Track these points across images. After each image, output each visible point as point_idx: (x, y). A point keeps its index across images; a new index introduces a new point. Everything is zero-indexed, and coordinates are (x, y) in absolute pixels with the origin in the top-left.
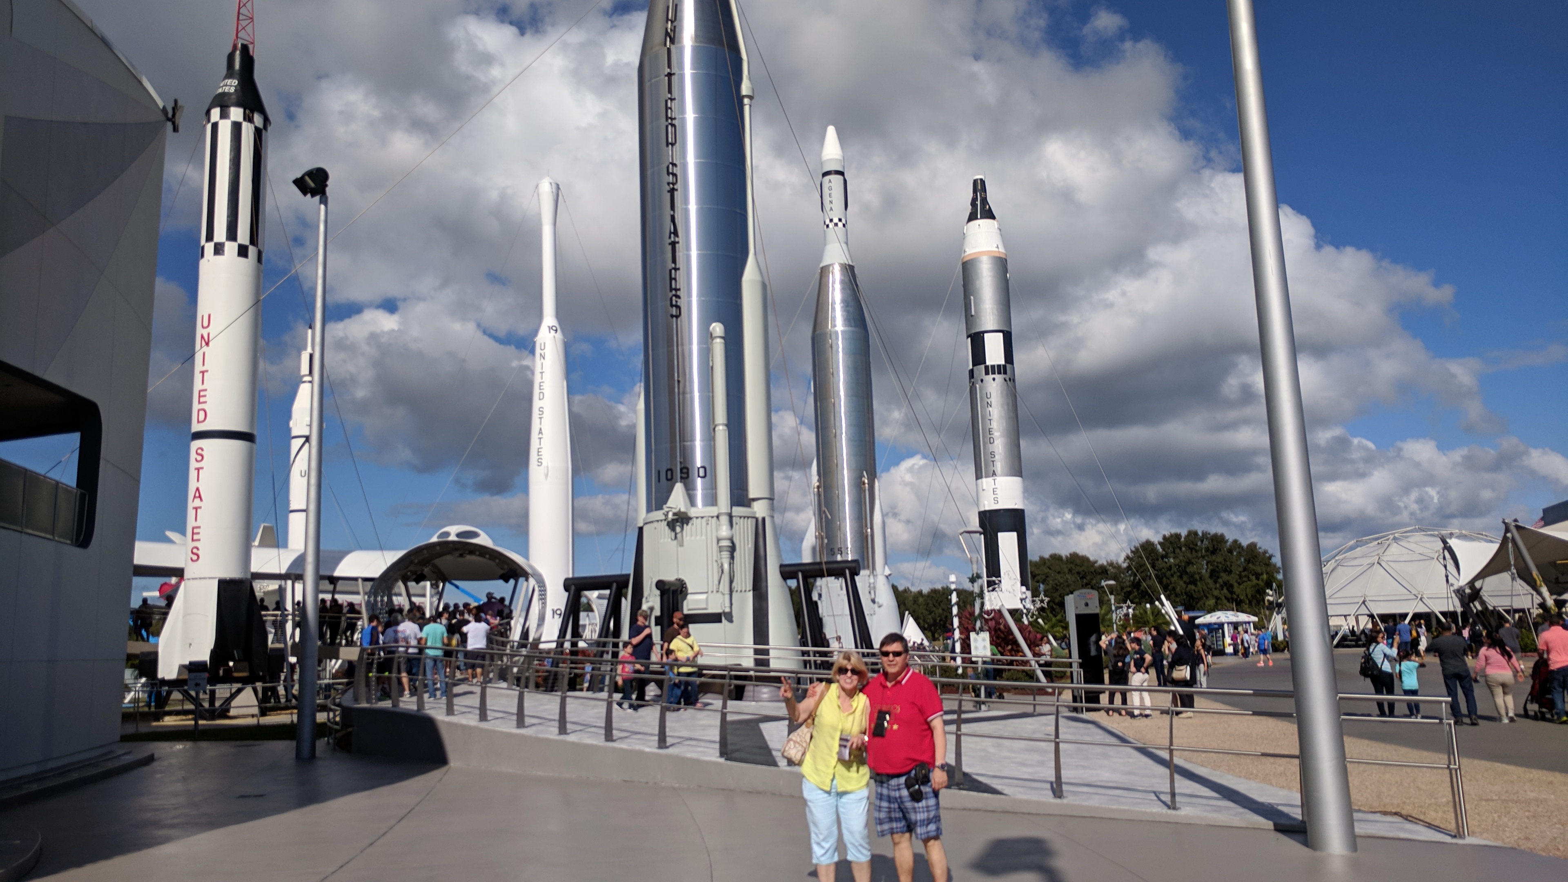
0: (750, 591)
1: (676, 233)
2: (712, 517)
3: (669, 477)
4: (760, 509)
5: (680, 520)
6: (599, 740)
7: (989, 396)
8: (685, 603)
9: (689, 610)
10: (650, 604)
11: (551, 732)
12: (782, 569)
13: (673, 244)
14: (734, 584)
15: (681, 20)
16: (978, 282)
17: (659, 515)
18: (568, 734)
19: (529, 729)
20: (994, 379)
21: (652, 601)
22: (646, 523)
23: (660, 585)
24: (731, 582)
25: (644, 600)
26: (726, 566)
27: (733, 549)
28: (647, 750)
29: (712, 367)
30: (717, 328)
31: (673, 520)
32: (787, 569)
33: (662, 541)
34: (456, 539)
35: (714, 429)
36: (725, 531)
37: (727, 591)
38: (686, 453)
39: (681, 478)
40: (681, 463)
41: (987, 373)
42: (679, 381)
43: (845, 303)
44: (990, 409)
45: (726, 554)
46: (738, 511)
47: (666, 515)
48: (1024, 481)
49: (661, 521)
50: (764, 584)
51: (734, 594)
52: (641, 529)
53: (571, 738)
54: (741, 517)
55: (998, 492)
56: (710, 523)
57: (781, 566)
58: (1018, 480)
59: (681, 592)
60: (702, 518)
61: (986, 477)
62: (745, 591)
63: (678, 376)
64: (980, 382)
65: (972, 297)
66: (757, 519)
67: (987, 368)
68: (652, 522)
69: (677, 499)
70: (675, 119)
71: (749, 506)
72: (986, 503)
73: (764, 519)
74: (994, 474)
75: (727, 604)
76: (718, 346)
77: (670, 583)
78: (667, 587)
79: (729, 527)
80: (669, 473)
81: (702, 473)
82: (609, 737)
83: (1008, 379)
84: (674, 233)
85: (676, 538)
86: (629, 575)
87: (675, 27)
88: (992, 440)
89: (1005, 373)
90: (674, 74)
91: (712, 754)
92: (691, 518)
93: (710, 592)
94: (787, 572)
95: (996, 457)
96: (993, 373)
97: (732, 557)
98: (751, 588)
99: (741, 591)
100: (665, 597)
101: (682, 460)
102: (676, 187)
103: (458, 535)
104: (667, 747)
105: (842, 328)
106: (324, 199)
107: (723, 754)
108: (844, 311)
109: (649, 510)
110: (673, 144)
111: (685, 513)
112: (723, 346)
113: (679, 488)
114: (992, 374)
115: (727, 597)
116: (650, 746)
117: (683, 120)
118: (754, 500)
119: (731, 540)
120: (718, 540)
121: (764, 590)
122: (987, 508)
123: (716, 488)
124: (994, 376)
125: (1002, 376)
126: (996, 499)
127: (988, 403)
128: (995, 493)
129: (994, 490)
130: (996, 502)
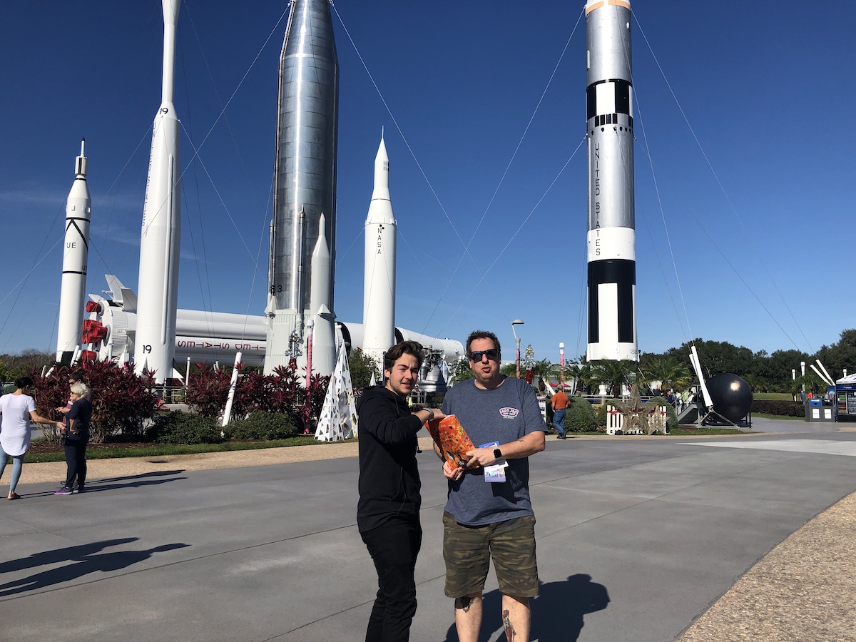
7: (597, 148)
20: (603, 130)
44: (598, 160)
48: (635, 234)
55: (600, 243)
58: (629, 231)
61: (591, 229)
64: (590, 134)
65: (588, 52)
67: (597, 118)
72: (595, 254)
74: (598, 225)
88: (598, 191)
89: (615, 122)
95: (601, 207)
96: (603, 123)
122: (591, 261)
124: (603, 126)
125: (612, 125)
126: (598, 250)
127: (596, 154)
128: (597, 244)
129: (598, 241)
130: (598, 253)
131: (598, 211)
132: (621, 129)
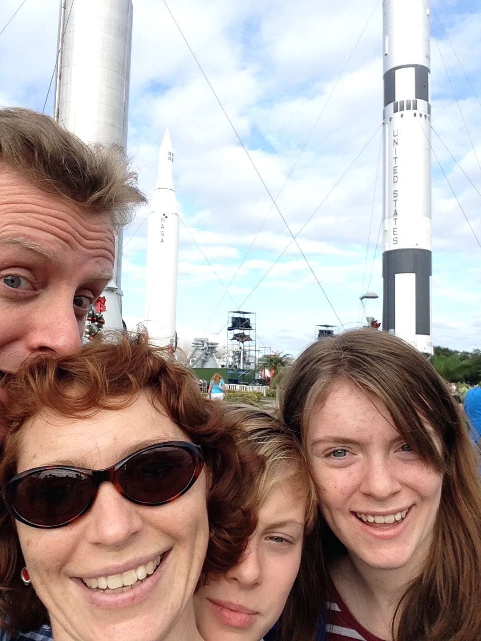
7: (397, 134)
20: (402, 116)
55: (398, 231)
58: (426, 221)
61: (388, 218)
64: (390, 121)
67: (397, 105)
72: (387, 244)
74: (396, 213)
88: (396, 178)
89: (415, 108)
96: (402, 109)
122: (386, 250)
124: (402, 112)
125: (412, 112)
126: (395, 239)
127: (394, 141)
128: (395, 233)
129: (395, 230)
130: (396, 242)
131: (396, 199)
132: (421, 115)
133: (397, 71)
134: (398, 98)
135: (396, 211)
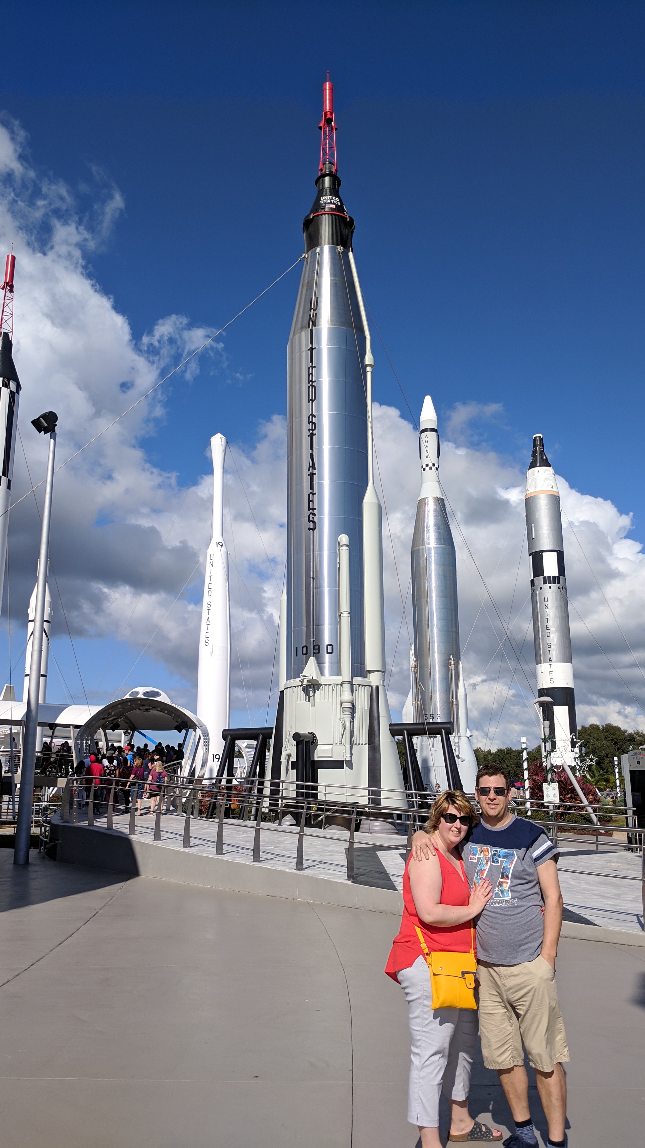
0: (366, 744)
1: (313, 467)
2: (337, 685)
3: (305, 652)
4: (374, 679)
5: (312, 686)
6: (249, 861)
7: (546, 601)
8: (316, 751)
9: (318, 758)
10: (288, 752)
11: (210, 851)
12: (391, 728)
13: (312, 475)
14: (354, 739)
15: (320, 309)
16: (537, 514)
17: (296, 682)
18: (224, 854)
19: (192, 848)
20: (550, 587)
21: (290, 749)
22: (286, 688)
23: (297, 737)
24: (352, 736)
25: (283, 748)
26: (348, 724)
27: (353, 710)
28: (287, 870)
29: (339, 568)
30: (344, 539)
31: (307, 685)
32: (396, 727)
33: (298, 702)
34: (143, 697)
35: (340, 615)
36: (347, 696)
37: (348, 744)
38: (318, 634)
39: (314, 653)
40: (314, 641)
41: (545, 583)
42: (313, 578)
43: (437, 526)
44: (547, 610)
45: (348, 715)
46: (357, 680)
47: (302, 682)
48: (573, 667)
49: (298, 686)
50: (377, 739)
51: (354, 746)
52: (282, 692)
53: (226, 857)
54: (359, 685)
55: (553, 674)
56: (335, 690)
57: (391, 725)
58: (570, 664)
59: (313, 742)
60: (330, 685)
61: (544, 663)
62: (362, 744)
63: (313, 575)
64: (539, 589)
65: (533, 525)
66: (372, 687)
67: (545, 578)
68: (291, 687)
69: (311, 670)
70: (315, 381)
71: (366, 677)
72: (544, 683)
73: (377, 687)
74: (550, 660)
75: (348, 754)
76: (344, 553)
77: (305, 736)
78: (301, 739)
79: (350, 693)
80: (305, 649)
81: (330, 650)
82: (256, 858)
83: (561, 588)
84: (312, 467)
85: (309, 701)
86: (272, 728)
87: (316, 314)
88: (548, 633)
89: (559, 583)
90: (315, 348)
91: (341, 876)
92: (321, 685)
93: (335, 744)
94: (395, 730)
95: (552, 647)
96: (550, 583)
97: (353, 717)
98: (367, 743)
99: (359, 744)
100: (300, 746)
101: (314, 640)
102: (314, 432)
103: (144, 694)
104: (304, 869)
105: (435, 546)
106: (53, 435)
107: (349, 877)
108: (437, 532)
109: (289, 678)
110: (313, 401)
111: (317, 681)
112: (347, 552)
113: (312, 660)
114: (548, 583)
115: (348, 748)
116: (289, 867)
117: (320, 383)
118: (370, 672)
119: (352, 703)
120: (342, 703)
121: (377, 743)
122: (545, 686)
123: (340, 662)
124: (550, 585)
125: (556, 585)
126: (551, 680)
127: (545, 605)
128: (551, 675)
129: (551, 673)
130: (552, 682)
131: (550, 649)
133: (543, 553)
134: (547, 574)
135: (550, 658)
